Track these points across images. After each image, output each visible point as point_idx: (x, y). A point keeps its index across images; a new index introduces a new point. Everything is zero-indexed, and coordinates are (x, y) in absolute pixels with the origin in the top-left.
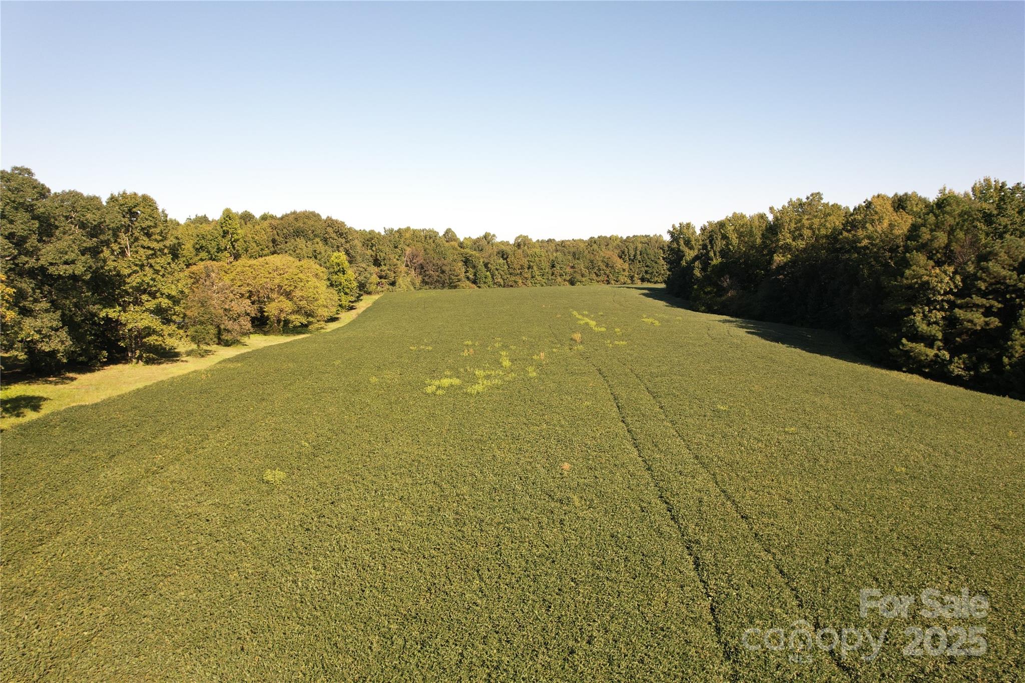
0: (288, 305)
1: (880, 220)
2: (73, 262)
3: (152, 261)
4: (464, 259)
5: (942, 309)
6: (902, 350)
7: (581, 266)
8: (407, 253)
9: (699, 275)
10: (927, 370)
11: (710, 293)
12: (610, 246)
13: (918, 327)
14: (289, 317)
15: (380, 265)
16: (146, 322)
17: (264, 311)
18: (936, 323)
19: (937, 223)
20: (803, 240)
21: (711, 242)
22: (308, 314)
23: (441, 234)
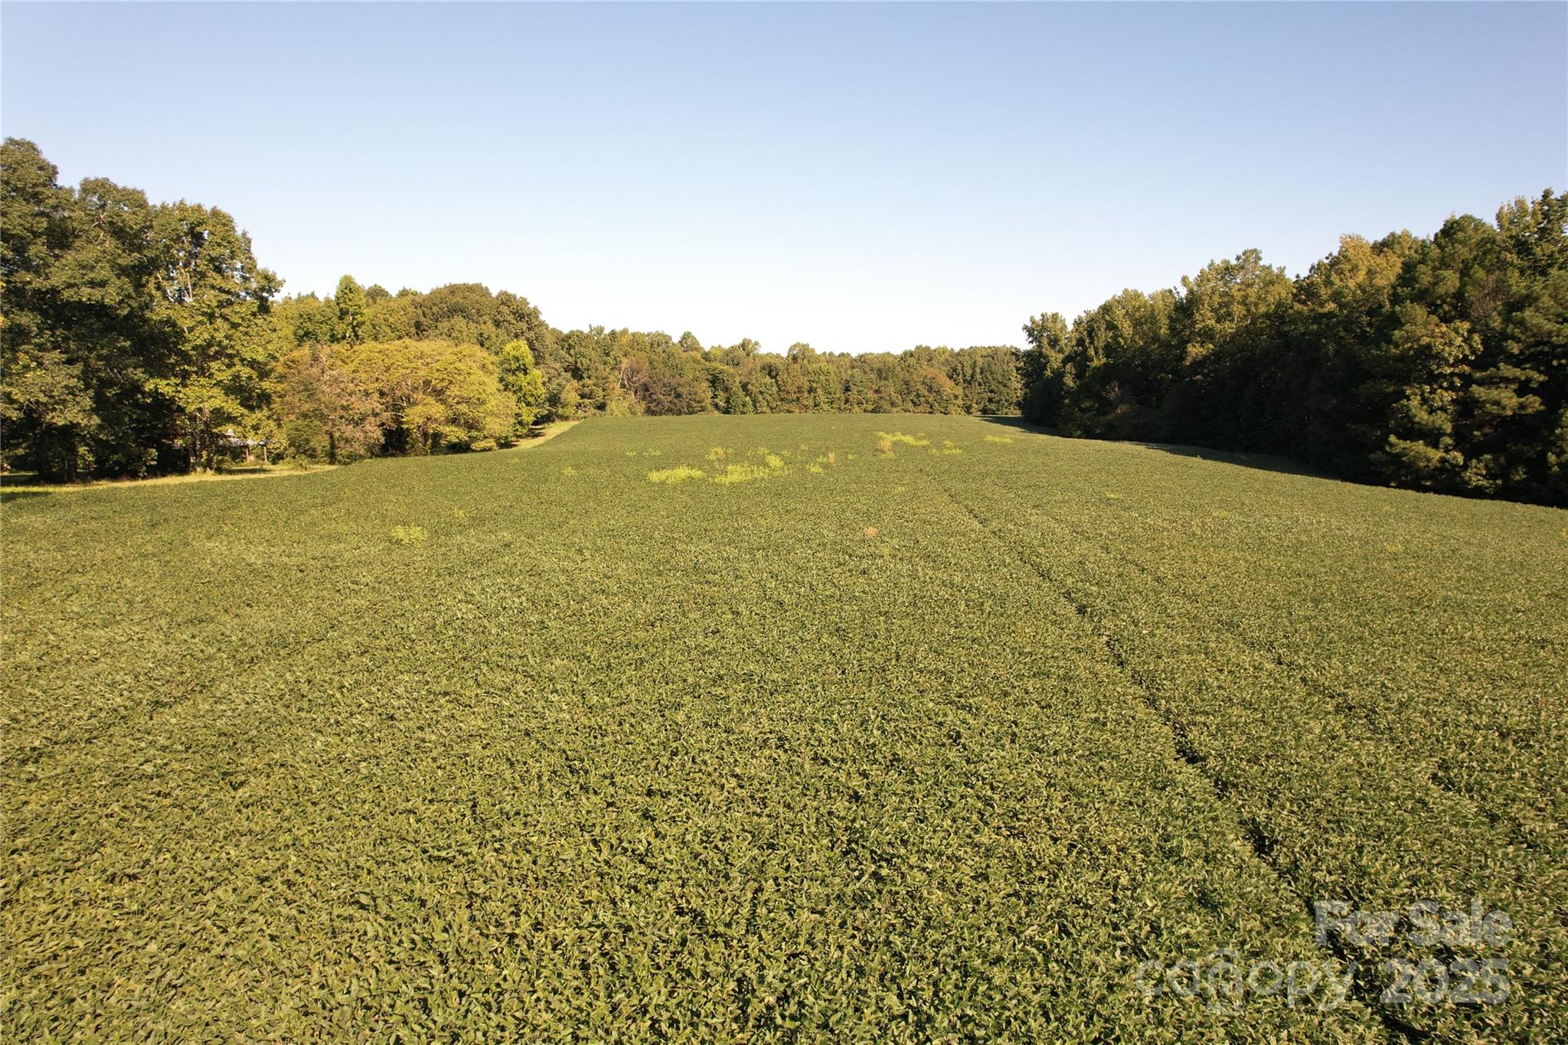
0: (438, 410)
1: (1354, 269)
2: (103, 284)
3: (226, 311)
4: (710, 377)
5: (1452, 387)
6: (1388, 454)
7: (891, 389)
8: (623, 366)
9: (1071, 384)
10: (1428, 484)
11: (1088, 410)
12: (934, 362)
13: (1415, 416)
14: (441, 428)
15: (581, 378)
16: (218, 401)
17: (402, 423)
18: (1443, 409)
19: (1443, 259)
20: (1232, 321)
21: (1090, 334)
22: (470, 426)
23: (676, 339)
